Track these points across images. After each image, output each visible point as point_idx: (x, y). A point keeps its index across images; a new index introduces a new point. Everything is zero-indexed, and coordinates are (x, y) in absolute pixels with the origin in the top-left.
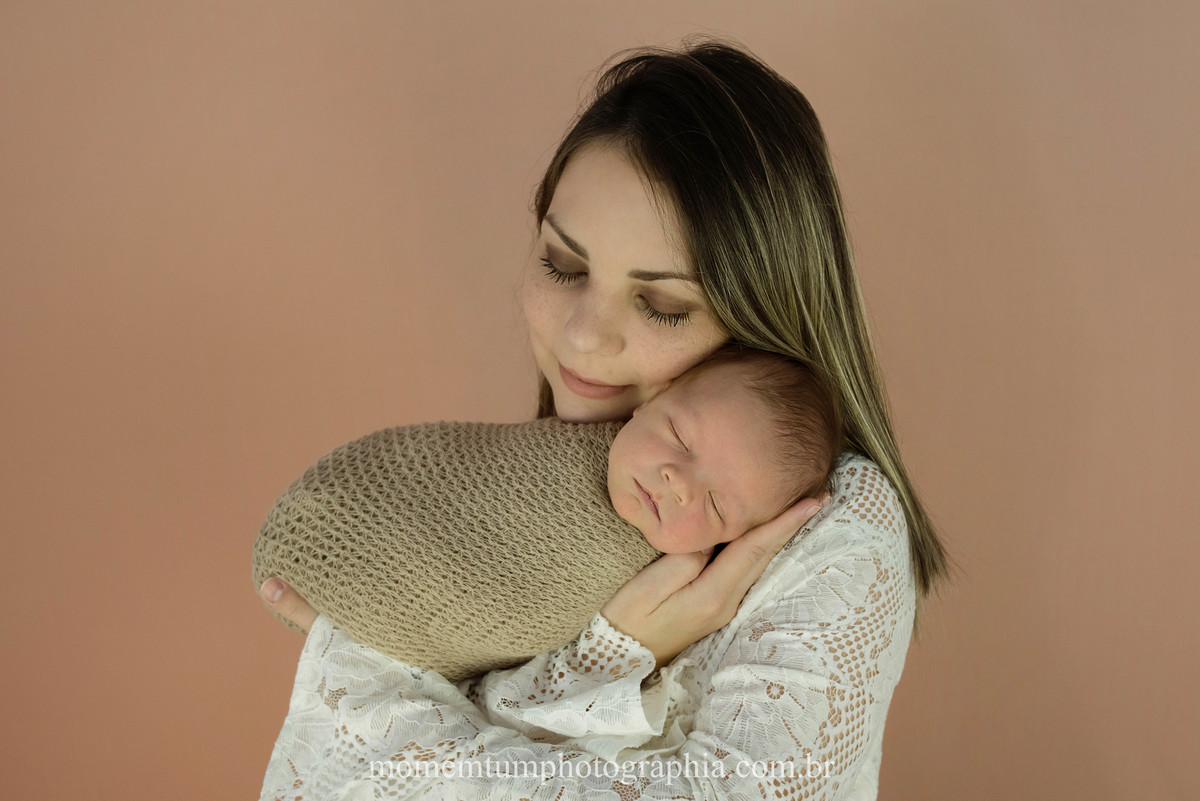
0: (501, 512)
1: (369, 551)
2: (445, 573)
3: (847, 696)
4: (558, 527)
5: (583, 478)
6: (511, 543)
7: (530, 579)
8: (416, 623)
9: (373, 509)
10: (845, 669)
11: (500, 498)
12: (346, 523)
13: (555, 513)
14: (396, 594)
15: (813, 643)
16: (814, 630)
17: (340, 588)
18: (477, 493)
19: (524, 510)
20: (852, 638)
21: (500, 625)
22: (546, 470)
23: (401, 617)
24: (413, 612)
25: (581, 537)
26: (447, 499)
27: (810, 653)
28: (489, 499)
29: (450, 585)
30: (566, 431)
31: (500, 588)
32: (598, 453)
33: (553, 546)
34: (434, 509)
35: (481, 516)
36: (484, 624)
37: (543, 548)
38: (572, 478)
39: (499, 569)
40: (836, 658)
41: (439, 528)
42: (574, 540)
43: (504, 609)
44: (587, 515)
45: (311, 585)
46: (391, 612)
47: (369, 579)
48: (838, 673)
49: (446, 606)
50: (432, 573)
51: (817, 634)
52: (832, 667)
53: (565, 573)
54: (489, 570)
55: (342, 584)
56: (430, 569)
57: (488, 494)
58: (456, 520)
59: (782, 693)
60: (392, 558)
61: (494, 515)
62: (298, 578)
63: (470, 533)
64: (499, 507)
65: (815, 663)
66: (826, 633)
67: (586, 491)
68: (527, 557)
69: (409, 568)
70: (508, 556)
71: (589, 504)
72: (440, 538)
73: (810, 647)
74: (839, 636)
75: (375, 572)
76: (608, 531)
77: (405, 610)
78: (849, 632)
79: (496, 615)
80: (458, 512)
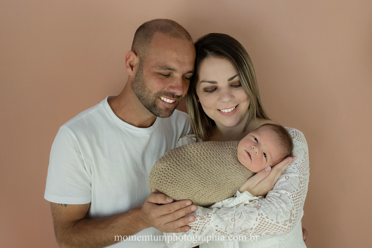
0: (212, 167)
1: (179, 179)
2: (199, 183)
3: (303, 178)
4: (227, 170)
5: (232, 158)
6: (216, 174)
7: (221, 183)
8: (192, 196)
9: (179, 168)
10: (301, 173)
11: (212, 163)
12: (173, 172)
13: (226, 167)
14: (187, 189)
15: (294, 167)
16: (294, 165)
17: (172, 188)
18: (205, 161)
19: (218, 166)
20: (302, 166)
21: (213, 194)
22: (222, 156)
23: (188, 194)
24: (191, 193)
25: (233, 172)
26: (197, 164)
27: (294, 170)
28: (209, 163)
29: (201, 185)
30: (226, 146)
31: (214, 185)
32: (234, 151)
33: (227, 175)
34: (195, 167)
35: (207, 168)
36: (209, 194)
37: (224, 175)
38: (229, 158)
39: (213, 181)
40: (300, 171)
41: (197, 172)
42: (232, 173)
43: (215, 190)
44: (234, 167)
45: (164, 188)
46: (186, 193)
47: (180, 186)
48: (300, 174)
49: (200, 190)
50: (196, 183)
51: (295, 165)
52: (299, 172)
53: (230, 181)
54: (211, 181)
55: (173, 187)
56: (196, 182)
57: (208, 162)
58: (201, 170)
59: (289, 178)
60: (185, 180)
61: (211, 168)
62: (161, 186)
63: (205, 173)
64: (212, 165)
65: (295, 172)
66: (297, 165)
67: (233, 161)
68: (220, 177)
69: (190, 182)
70: (215, 177)
71: (234, 164)
72: (197, 175)
73: (294, 168)
74: (299, 166)
75: (181, 184)
76: (240, 170)
77: (189, 193)
78: (301, 165)
79: (212, 191)
80: (201, 168)
